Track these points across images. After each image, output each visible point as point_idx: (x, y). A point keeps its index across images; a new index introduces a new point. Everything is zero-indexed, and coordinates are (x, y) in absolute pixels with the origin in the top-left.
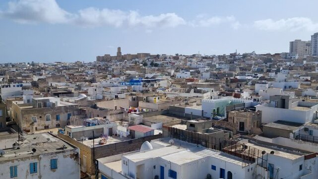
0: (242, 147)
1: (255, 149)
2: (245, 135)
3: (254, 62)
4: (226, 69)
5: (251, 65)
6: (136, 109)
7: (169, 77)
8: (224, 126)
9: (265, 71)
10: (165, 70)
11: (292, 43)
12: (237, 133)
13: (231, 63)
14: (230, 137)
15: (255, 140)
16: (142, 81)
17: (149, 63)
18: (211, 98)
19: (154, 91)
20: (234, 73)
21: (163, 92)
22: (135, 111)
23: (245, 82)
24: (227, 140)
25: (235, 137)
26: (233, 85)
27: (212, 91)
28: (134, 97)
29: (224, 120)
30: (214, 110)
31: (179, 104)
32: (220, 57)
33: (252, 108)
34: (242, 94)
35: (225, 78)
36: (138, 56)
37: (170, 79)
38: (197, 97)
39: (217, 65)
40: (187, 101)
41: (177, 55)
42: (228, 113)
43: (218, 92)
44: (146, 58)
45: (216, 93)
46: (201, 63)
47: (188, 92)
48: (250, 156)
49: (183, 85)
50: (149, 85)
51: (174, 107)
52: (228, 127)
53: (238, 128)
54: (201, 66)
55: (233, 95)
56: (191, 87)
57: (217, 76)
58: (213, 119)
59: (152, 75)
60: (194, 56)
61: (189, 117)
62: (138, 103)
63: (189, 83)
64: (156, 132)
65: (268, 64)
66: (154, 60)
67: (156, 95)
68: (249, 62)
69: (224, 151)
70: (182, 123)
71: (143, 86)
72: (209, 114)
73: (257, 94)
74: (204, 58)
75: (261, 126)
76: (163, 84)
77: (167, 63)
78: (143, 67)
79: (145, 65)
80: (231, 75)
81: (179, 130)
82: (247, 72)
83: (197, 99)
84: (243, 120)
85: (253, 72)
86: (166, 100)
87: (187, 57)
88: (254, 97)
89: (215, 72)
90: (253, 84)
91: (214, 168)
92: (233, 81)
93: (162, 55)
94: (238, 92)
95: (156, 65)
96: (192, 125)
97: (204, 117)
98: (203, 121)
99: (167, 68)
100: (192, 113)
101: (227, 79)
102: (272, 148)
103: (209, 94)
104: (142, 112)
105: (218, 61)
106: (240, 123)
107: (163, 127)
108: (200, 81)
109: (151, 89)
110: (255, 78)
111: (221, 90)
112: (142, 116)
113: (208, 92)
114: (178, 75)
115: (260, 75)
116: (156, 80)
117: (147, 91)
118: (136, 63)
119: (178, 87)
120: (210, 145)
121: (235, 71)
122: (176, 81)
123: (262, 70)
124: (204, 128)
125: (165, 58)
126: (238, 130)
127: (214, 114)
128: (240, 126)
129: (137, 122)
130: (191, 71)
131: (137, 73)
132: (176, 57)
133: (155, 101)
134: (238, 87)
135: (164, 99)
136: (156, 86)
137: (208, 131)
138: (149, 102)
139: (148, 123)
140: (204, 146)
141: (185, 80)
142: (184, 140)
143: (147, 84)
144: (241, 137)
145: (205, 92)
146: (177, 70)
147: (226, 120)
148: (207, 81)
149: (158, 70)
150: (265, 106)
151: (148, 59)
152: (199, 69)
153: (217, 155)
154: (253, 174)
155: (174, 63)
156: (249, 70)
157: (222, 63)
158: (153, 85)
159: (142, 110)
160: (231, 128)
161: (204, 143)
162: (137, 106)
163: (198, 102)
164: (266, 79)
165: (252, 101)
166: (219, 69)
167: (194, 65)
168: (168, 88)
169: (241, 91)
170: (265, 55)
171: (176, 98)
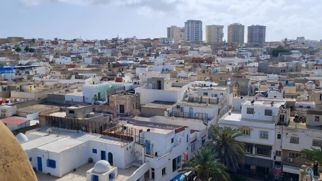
0: (121, 128)
1: (132, 128)
2: (125, 117)
3: (135, 46)
4: (108, 54)
5: (132, 50)
6: (8, 99)
7: (47, 64)
8: (105, 110)
9: (145, 55)
10: (43, 56)
11: (169, 29)
12: (118, 115)
13: (113, 48)
14: (110, 120)
15: (134, 121)
16: (15, 68)
17: (23, 48)
18: (94, 83)
19: (29, 79)
20: (116, 58)
21: (40, 80)
22: (7, 102)
23: (127, 67)
24: (108, 123)
25: (114, 120)
26: (115, 70)
27: (95, 76)
28: (4, 86)
29: (105, 104)
30: (95, 95)
31: (58, 92)
32: (101, 42)
33: (132, 91)
34: (123, 78)
35: (107, 63)
36: (9, 40)
37: (49, 65)
38: (79, 83)
39: (99, 50)
40: (67, 88)
41: (56, 39)
42: (108, 97)
43: (100, 77)
44: (19, 43)
45: (98, 78)
46: (83, 49)
47: (69, 78)
48: (128, 135)
49: (64, 71)
50: (23, 73)
51: (53, 94)
52: (109, 110)
53: (119, 111)
54: (83, 51)
55: (115, 79)
56: (72, 73)
57: (99, 61)
58: (95, 104)
59: (26, 62)
60: (75, 40)
61: (69, 104)
62: (10, 93)
63: (69, 69)
64: (33, 123)
65: (148, 49)
66: (29, 45)
67: (32, 83)
68: (131, 47)
69: (104, 134)
70: (61, 111)
71: (16, 74)
72: (90, 100)
73: (138, 78)
74: (85, 43)
75: (139, 107)
76: (41, 70)
77: (45, 48)
78: (16, 53)
79: (18, 50)
80: (114, 60)
81: (58, 118)
82: (129, 56)
83: (78, 85)
84: (122, 103)
85: (134, 56)
86: (44, 88)
87: (67, 42)
88: (135, 81)
89: (97, 57)
90: (134, 68)
91: (95, 151)
92: (115, 66)
93: (39, 39)
94: (120, 76)
95: (32, 50)
96: (72, 112)
97: (85, 103)
98: (83, 106)
99: (44, 54)
100: (72, 100)
101: (109, 64)
102: (148, 127)
103: (91, 79)
104: (15, 103)
105: (100, 46)
106: (120, 105)
107: (40, 117)
108: (81, 66)
109: (25, 77)
110: (136, 63)
111: (104, 75)
112: (15, 106)
113: (90, 77)
114: (58, 61)
115: (140, 59)
116: (31, 67)
117: (21, 79)
118: (6, 48)
119: (58, 74)
120: (91, 130)
121: (117, 56)
122: (55, 68)
123: (143, 54)
124: (84, 113)
125: (42, 42)
126: (119, 113)
127: (96, 99)
128: (120, 109)
129: (9, 114)
130: (71, 56)
131: (8, 60)
132: (55, 42)
133: (31, 90)
134: (120, 72)
135: (41, 87)
136: (31, 73)
137: (88, 116)
138: (23, 91)
139: (23, 114)
140: (84, 131)
141: (65, 66)
142: (64, 127)
143: (21, 71)
144: (121, 119)
145: (86, 78)
146: (56, 56)
147: (108, 104)
148: (89, 66)
149: (34, 56)
150: (144, 88)
151: (22, 43)
152: (81, 55)
153: (98, 138)
154: (132, 152)
155: (53, 48)
156: (131, 55)
157: (104, 48)
158: (28, 73)
159: (15, 100)
160: (112, 112)
161: (84, 128)
162: (9, 96)
163: (80, 88)
164: (146, 63)
165: (132, 84)
166: (101, 54)
167: (75, 50)
168: (46, 75)
169: (123, 75)
170: (145, 40)
171: (56, 85)
